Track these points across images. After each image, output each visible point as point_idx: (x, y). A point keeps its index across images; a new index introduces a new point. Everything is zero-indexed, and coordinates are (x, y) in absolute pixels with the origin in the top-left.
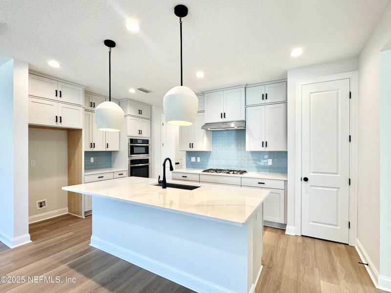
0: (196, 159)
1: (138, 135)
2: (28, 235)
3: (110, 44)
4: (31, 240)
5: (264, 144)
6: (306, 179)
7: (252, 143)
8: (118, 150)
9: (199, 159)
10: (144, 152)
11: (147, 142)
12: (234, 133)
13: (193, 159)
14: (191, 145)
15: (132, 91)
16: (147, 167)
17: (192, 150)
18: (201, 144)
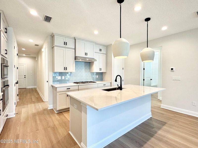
0: (62, 78)
9: (63, 77)
12: (83, 63)
14: (66, 69)
17: (64, 71)
18: (72, 68)
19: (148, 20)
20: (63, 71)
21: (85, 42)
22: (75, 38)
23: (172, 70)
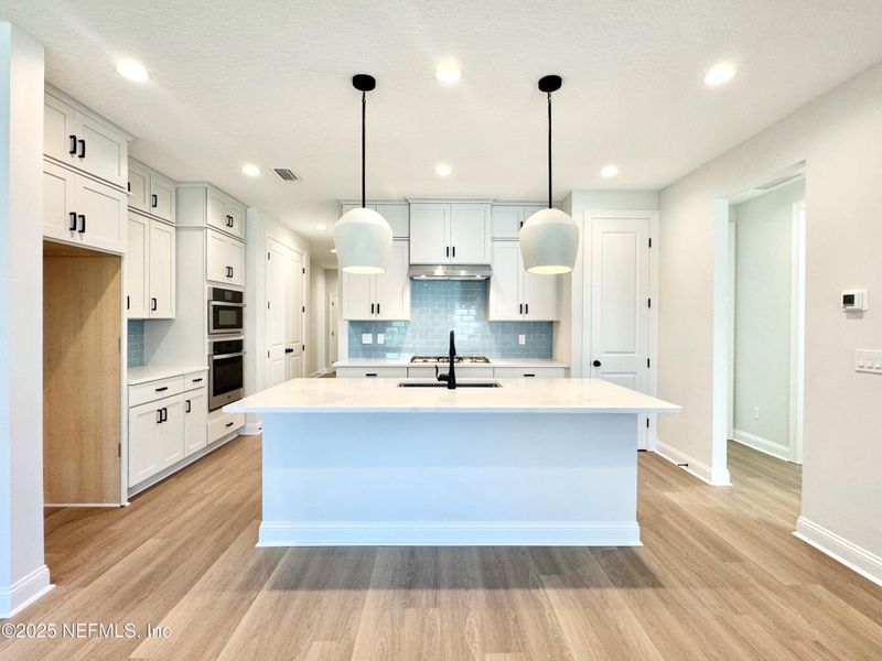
0: (375, 339)
1: (226, 280)
2: (45, 571)
3: (364, 83)
4: (53, 581)
5: (524, 309)
6: (597, 364)
7: (502, 307)
8: (173, 317)
9: (381, 338)
10: (234, 323)
11: (238, 296)
13: (367, 339)
14: (376, 308)
15: (251, 170)
16: (239, 360)
17: (373, 317)
18: (398, 307)
19: (550, 84)
20: (367, 316)
21: (447, 207)
22: (406, 200)
23: (849, 308)
